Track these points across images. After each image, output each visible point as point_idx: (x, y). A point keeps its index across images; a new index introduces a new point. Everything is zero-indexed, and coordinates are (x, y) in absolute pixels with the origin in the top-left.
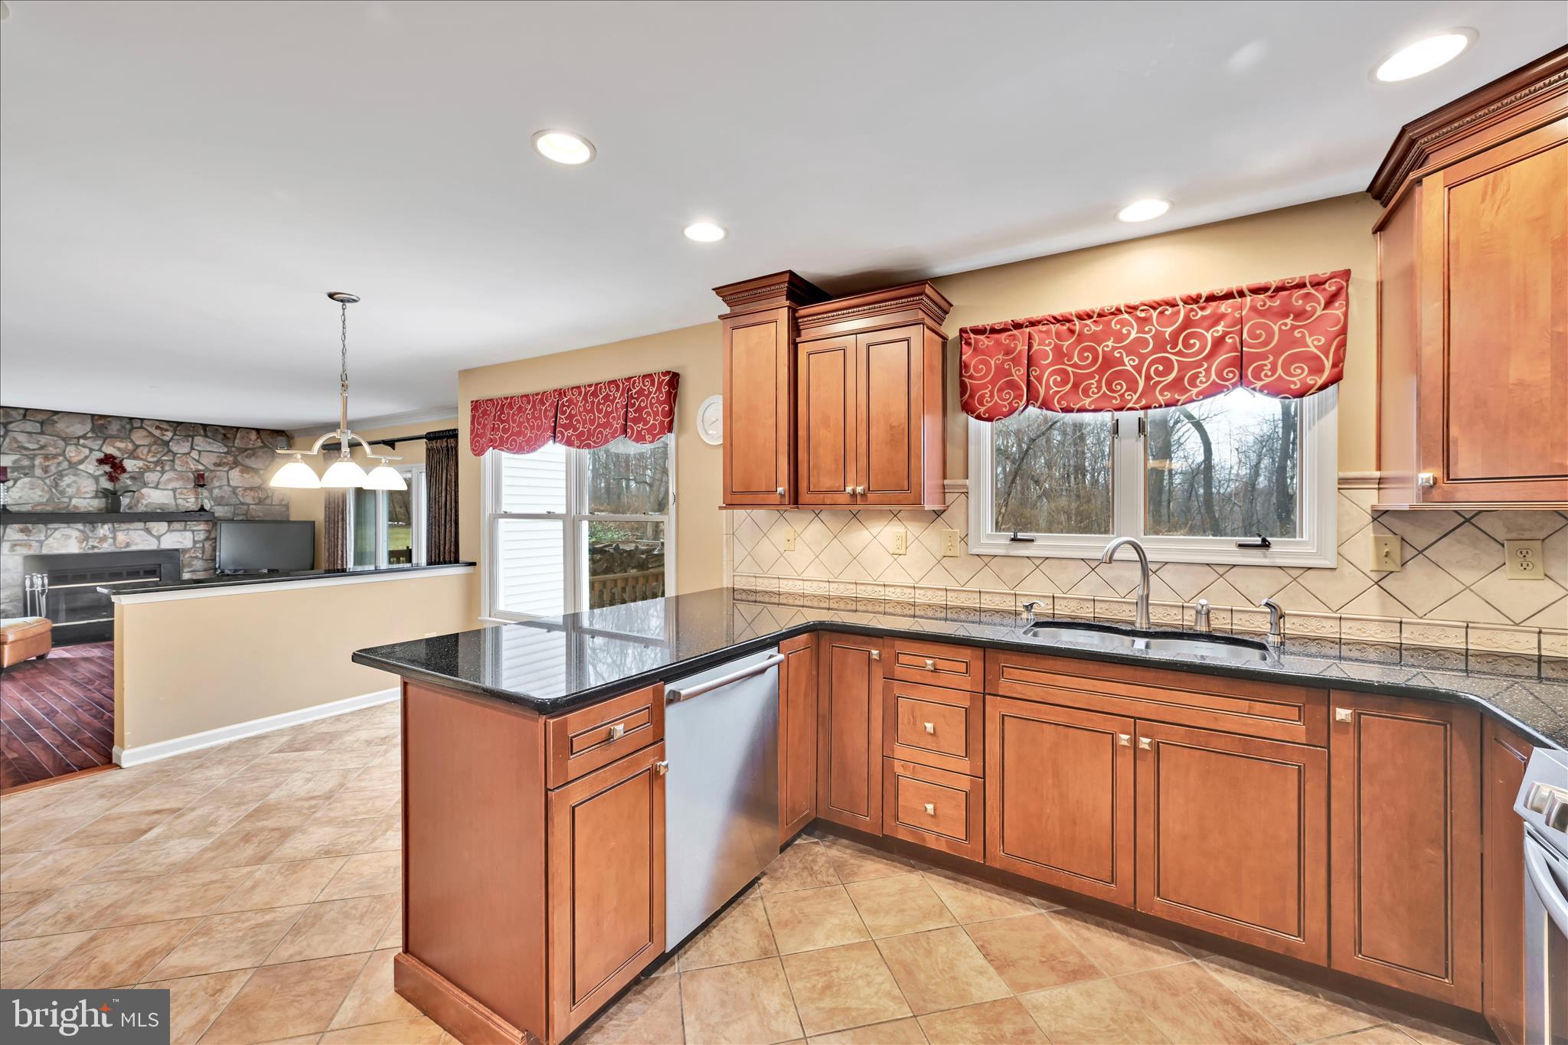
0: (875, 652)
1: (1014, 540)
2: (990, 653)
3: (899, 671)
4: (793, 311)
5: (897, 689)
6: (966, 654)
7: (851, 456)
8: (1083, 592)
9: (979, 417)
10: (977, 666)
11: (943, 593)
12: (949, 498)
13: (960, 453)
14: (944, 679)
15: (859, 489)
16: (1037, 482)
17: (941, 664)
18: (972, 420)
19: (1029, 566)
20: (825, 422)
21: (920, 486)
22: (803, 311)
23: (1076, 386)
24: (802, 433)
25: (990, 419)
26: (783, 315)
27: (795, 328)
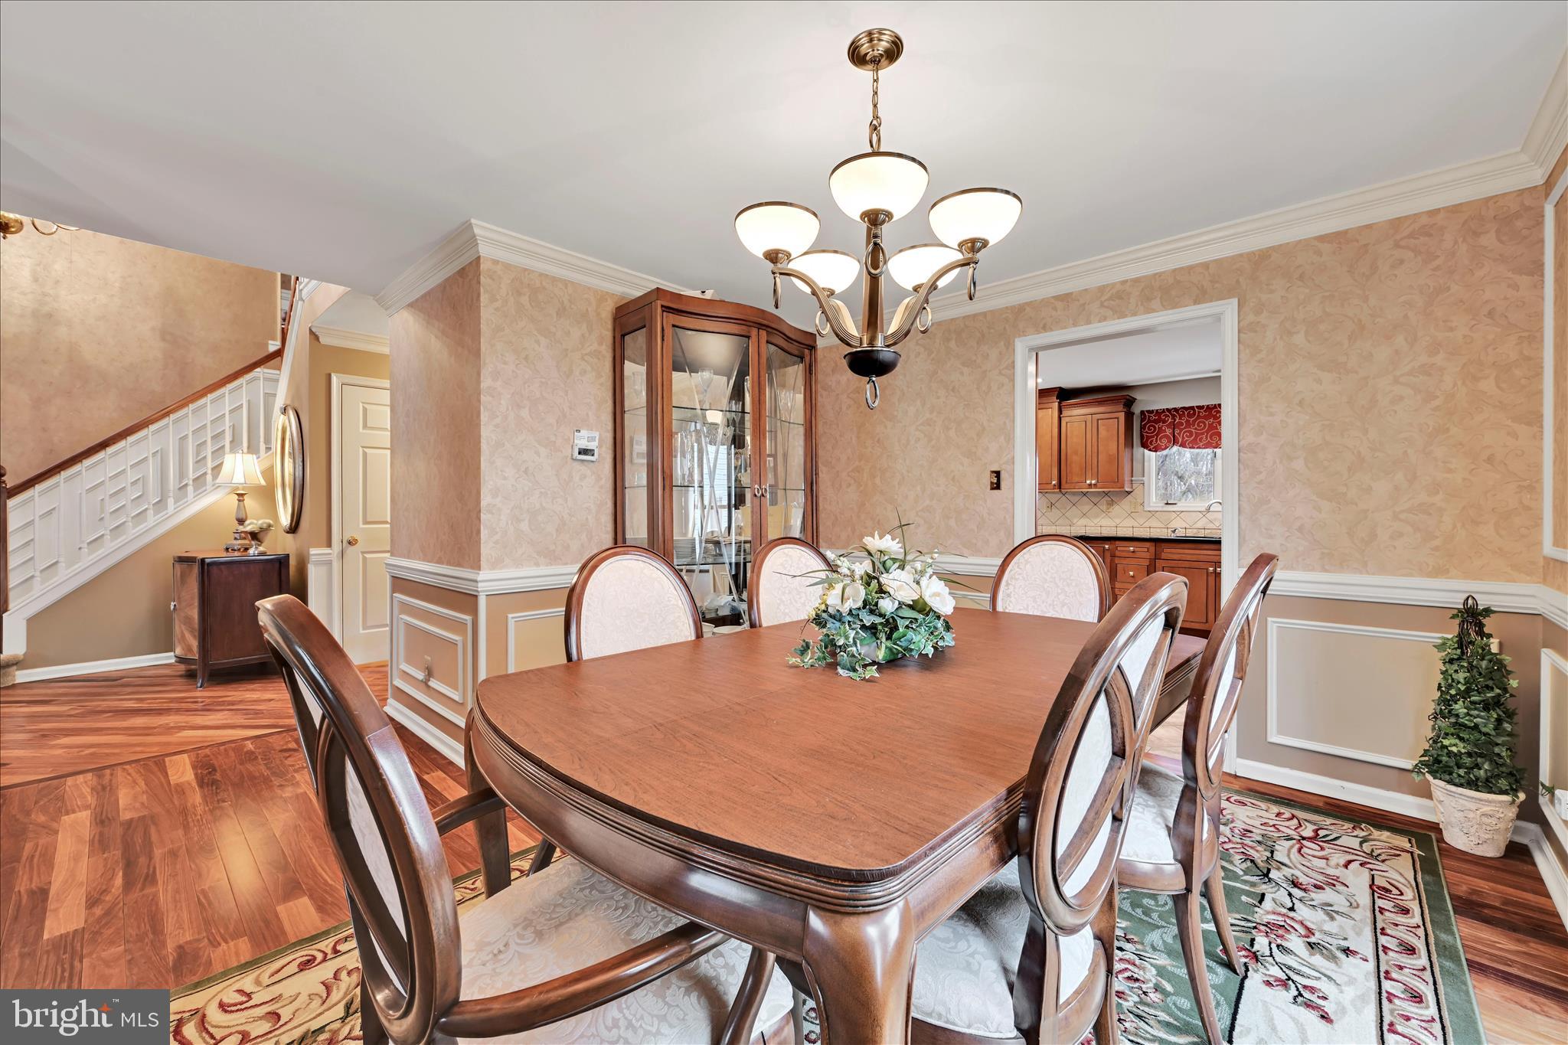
0: (1107, 546)
1: (1167, 504)
2: (1158, 544)
3: (1117, 553)
4: (1060, 403)
5: (1117, 561)
6: (1147, 544)
7: (1089, 467)
8: (1199, 525)
9: (1150, 450)
10: (1152, 549)
11: (1132, 529)
12: (1135, 486)
13: (1140, 466)
14: (1138, 555)
15: (1093, 482)
16: (1181, 478)
17: (1137, 549)
18: (1146, 451)
19: (1175, 515)
20: (1076, 453)
21: (1124, 481)
22: (1064, 403)
23: (1195, 439)
24: (1063, 457)
25: (1156, 451)
26: (1056, 405)
27: (1060, 412)
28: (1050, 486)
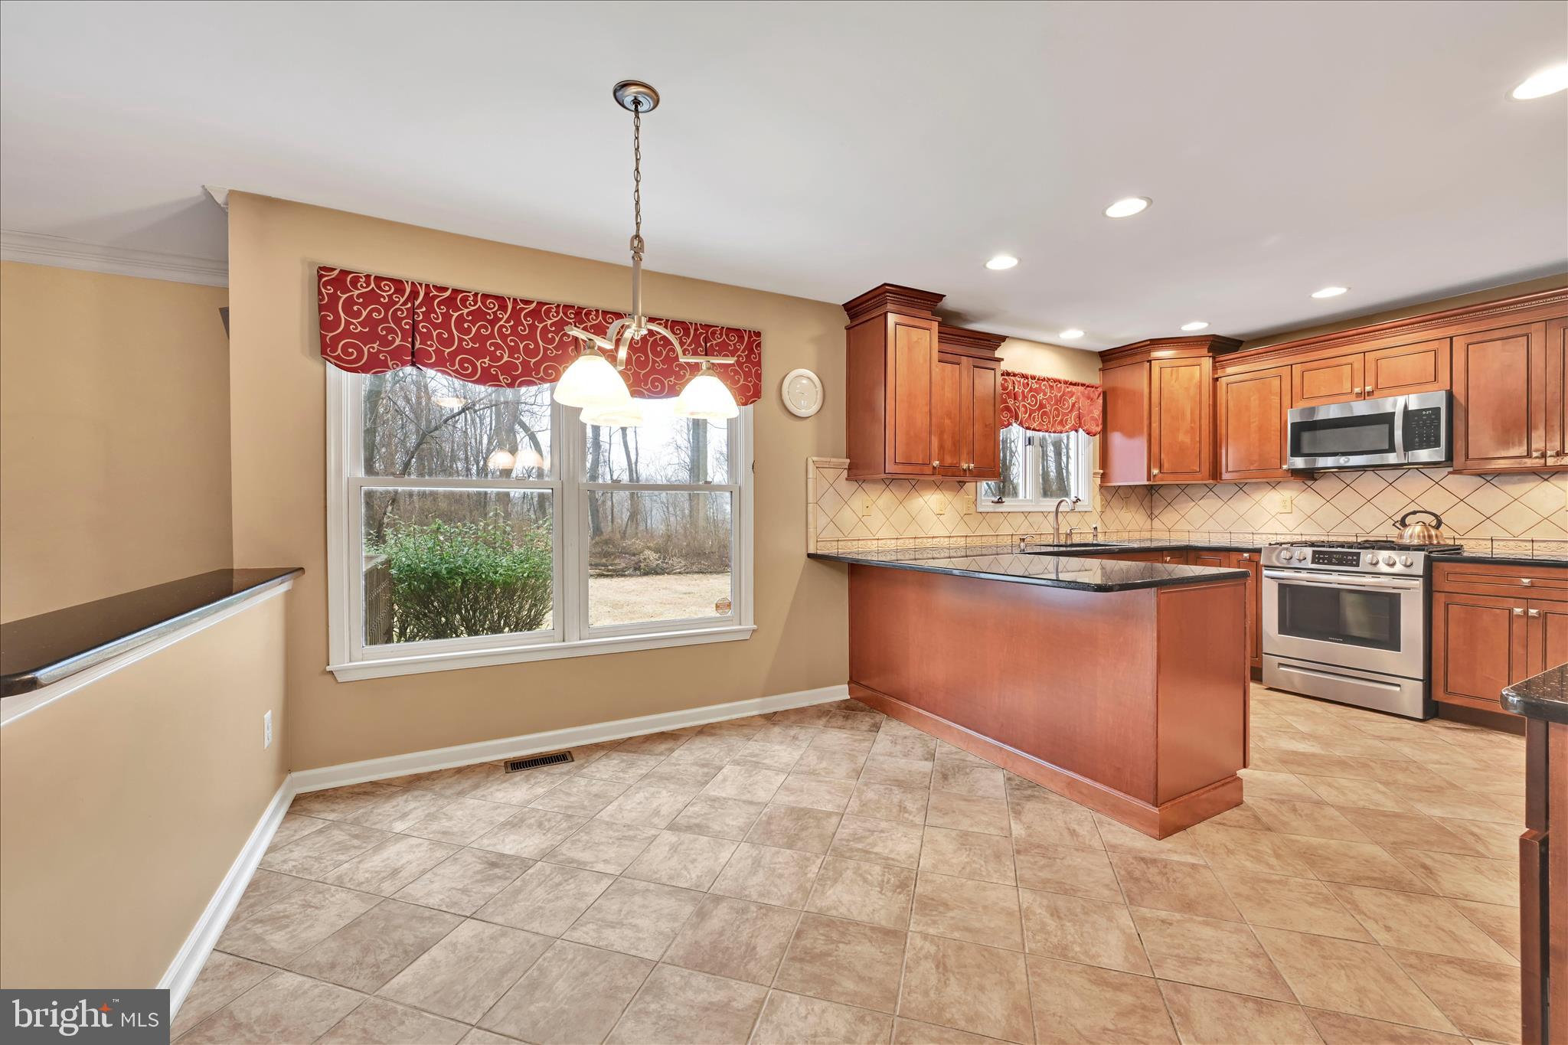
7: (964, 442)
11: (964, 539)
15: (971, 466)
19: (1002, 517)
28: (928, 470)
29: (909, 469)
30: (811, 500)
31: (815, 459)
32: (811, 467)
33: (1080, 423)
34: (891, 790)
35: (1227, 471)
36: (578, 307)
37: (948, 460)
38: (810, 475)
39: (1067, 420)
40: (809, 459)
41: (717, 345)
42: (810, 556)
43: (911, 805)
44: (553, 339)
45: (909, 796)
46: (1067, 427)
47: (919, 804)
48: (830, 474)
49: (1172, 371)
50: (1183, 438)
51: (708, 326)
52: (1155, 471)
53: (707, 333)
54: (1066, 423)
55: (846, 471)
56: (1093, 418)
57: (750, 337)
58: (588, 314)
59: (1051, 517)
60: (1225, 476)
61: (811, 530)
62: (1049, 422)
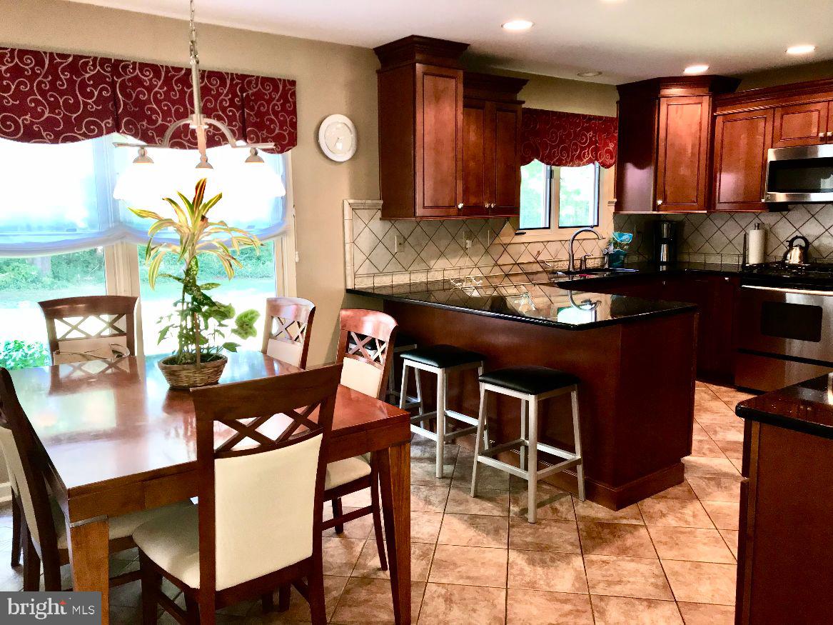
15: (492, 205)
28: (453, 211)
29: (437, 212)
30: (348, 239)
31: (351, 201)
32: (347, 209)
33: (596, 157)
34: (420, 489)
35: (719, 202)
36: (115, 60)
37: (473, 200)
38: (347, 217)
39: (584, 154)
40: (345, 202)
41: (253, 94)
42: (348, 291)
43: (435, 499)
44: (92, 93)
45: (433, 492)
46: (585, 160)
47: (440, 498)
48: (365, 214)
49: (677, 108)
50: (683, 171)
51: (243, 77)
52: (660, 202)
53: (243, 83)
54: (584, 157)
55: (380, 212)
56: (608, 152)
57: (284, 86)
58: (125, 67)
59: (567, 245)
60: (719, 207)
61: (349, 268)
62: (568, 157)
